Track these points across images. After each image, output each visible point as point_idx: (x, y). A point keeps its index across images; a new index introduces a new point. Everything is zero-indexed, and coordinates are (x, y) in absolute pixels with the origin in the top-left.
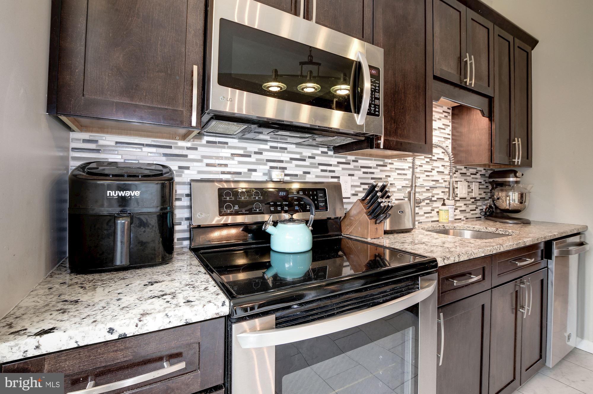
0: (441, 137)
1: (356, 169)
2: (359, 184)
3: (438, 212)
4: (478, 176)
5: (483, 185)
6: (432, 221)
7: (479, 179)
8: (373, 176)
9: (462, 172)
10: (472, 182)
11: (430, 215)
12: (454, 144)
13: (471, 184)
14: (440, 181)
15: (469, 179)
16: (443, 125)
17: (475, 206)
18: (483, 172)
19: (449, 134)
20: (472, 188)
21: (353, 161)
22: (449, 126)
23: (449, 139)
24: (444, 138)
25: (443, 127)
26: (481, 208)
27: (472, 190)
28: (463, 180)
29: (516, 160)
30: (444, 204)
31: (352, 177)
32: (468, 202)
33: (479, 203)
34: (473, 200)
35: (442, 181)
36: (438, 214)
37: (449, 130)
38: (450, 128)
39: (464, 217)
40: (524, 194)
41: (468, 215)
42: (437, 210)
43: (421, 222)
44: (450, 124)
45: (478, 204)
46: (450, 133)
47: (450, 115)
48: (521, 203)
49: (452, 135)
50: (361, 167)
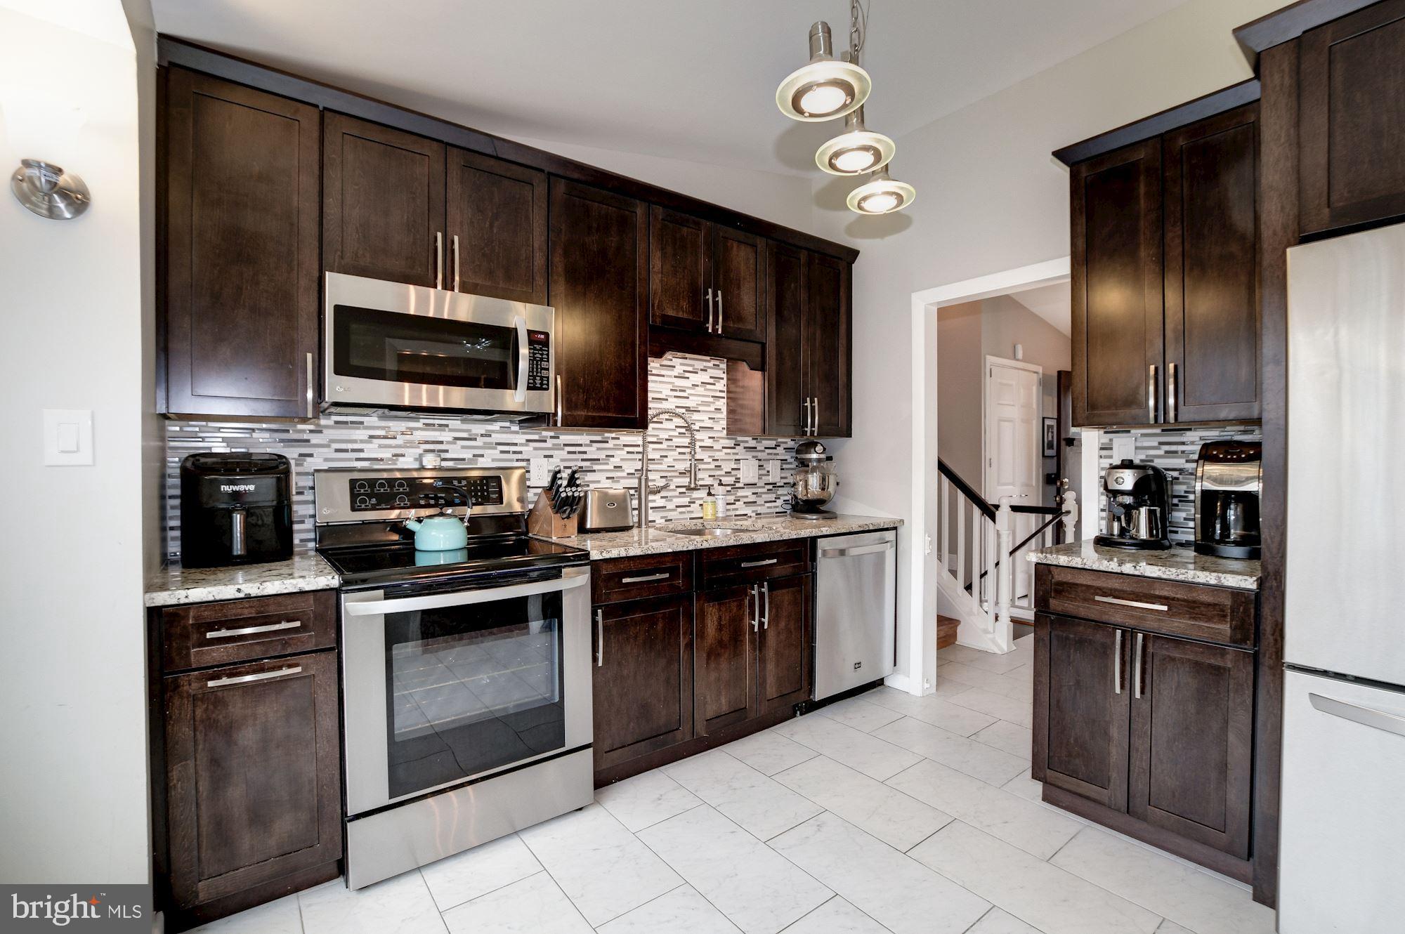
0: (708, 396)
1: (556, 447)
3: (701, 505)
4: (780, 450)
5: (791, 463)
6: (691, 519)
7: (782, 454)
8: (585, 456)
9: (747, 445)
10: (769, 460)
11: (688, 509)
12: (732, 404)
13: (767, 466)
14: (705, 461)
15: (760, 455)
16: (711, 377)
17: (774, 496)
18: (791, 444)
19: (721, 391)
20: (767, 469)
21: (551, 437)
22: (723, 379)
23: (724, 398)
24: (713, 397)
25: (712, 381)
26: (786, 498)
27: (768, 472)
28: (751, 457)
29: (808, 430)
30: (709, 494)
31: (550, 459)
32: (760, 490)
33: (780, 491)
34: (770, 487)
35: (710, 460)
36: (702, 509)
37: (722, 385)
38: (724, 382)
39: (753, 512)
40: (827, 478)
41: (759, 509)
42: (701, 502)
43: (671, 520)
44: (725, 376)
45: (779, 493)
46: (725, 389)
47: (724, 363)
48: (823, 489)
49: (728, 392)
50: (565, 445)
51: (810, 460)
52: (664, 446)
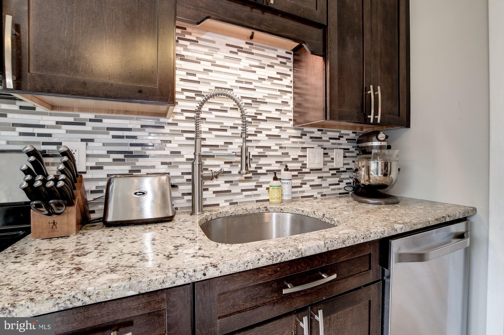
0: (275, 90)
1: (95, 131)
2: (105, 153)
3: (268, 189)
4: (343, 140)
5: (352, 152)
6: (257, 201)
7: (345, 144)
8: (134, 141)
9: (313, 135)
10: (333, 149)
11: (255, 192)
12: (298, 99)
13: (332, 153)
14: (272, 148)
15: (326, 145)
16: (278, 73)
17: (338, 179)
18: (352, 136)
19: (287, 86)
20: (332, 157)
21: (91, 120)
22: (289, 76)
23: (290, 92)
24: (279, 90)
25: (279, 76)
26: (348, 181)
27: (333, 159)
28: (317, 146)
29: (372, 117)
30: (275, 179)
31: (90, 144)
32: (325, 175)
33: (343, 176)
34: (334, 172)
35: (277, 148)
36: (269, 191)
37: (288, 81)
38: (291, 78)
39: (318, 193)
41: (325, 191)
42: (268, 186)
43: (237, 203)
44: (291, 73)
45: (342, 176)
46: (292, 85)
47: (290, 62)
49: (295, 88)
50: (108, 129)
51: (372, 147)
52: (229, 133)
